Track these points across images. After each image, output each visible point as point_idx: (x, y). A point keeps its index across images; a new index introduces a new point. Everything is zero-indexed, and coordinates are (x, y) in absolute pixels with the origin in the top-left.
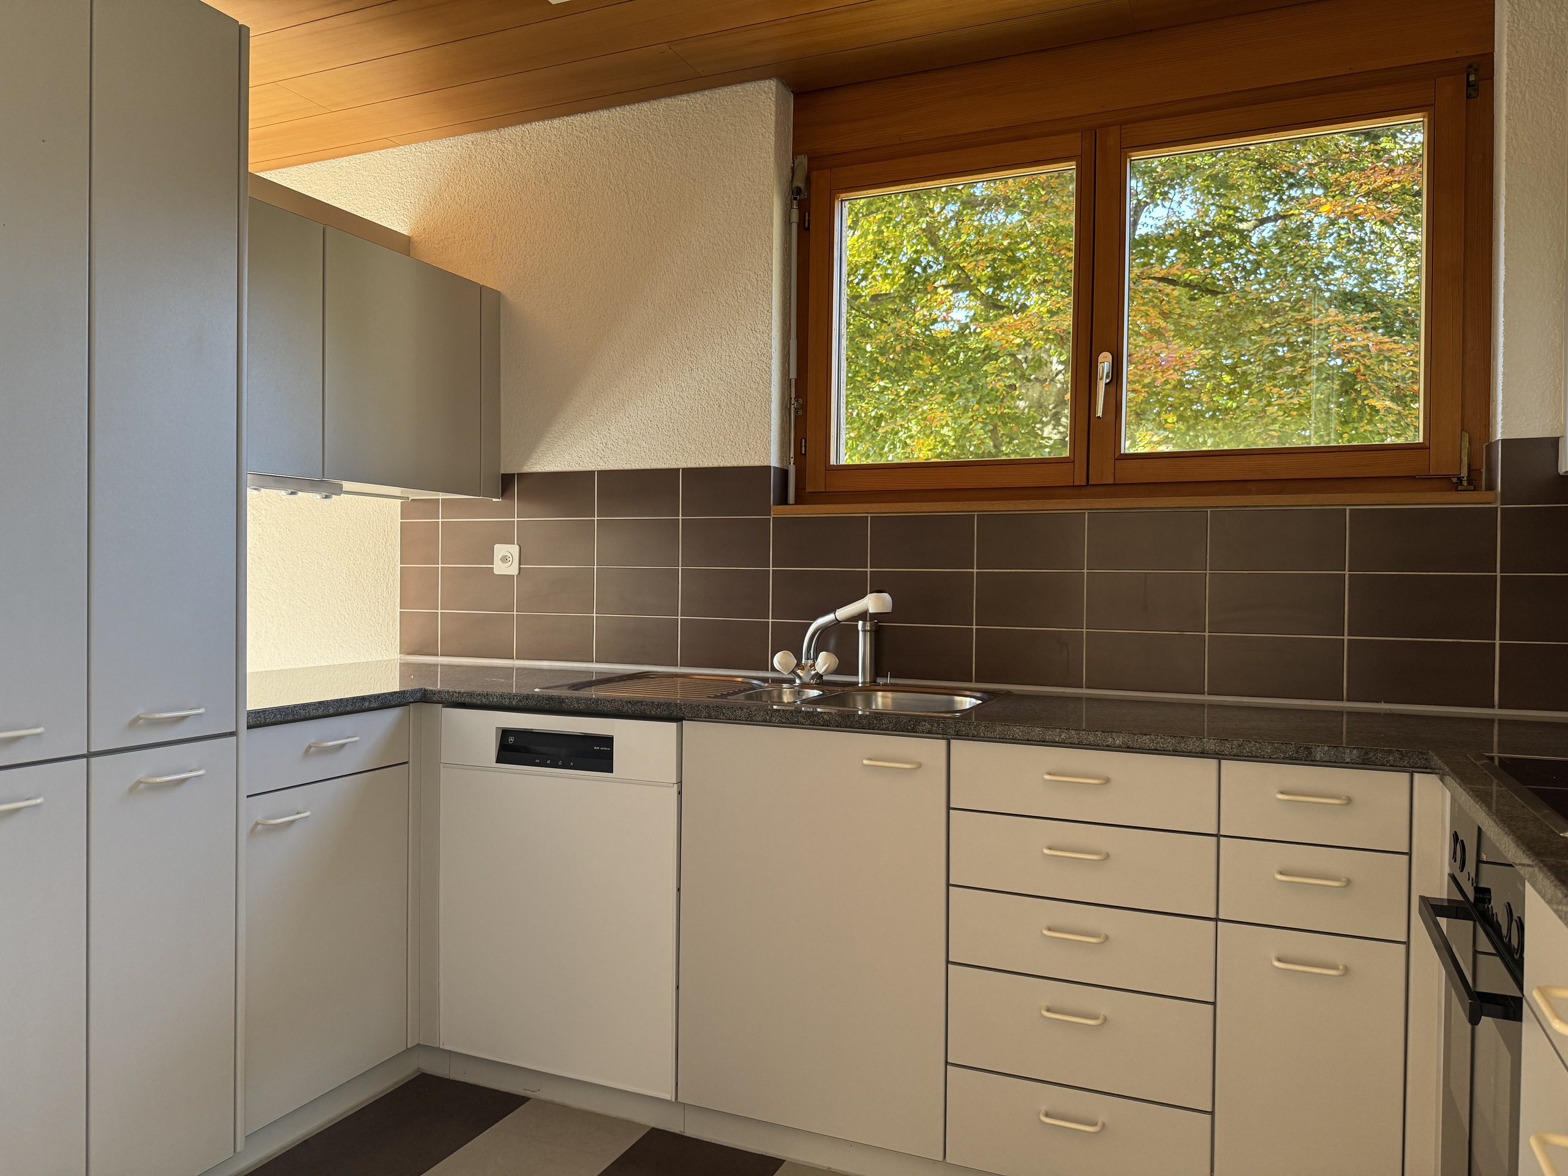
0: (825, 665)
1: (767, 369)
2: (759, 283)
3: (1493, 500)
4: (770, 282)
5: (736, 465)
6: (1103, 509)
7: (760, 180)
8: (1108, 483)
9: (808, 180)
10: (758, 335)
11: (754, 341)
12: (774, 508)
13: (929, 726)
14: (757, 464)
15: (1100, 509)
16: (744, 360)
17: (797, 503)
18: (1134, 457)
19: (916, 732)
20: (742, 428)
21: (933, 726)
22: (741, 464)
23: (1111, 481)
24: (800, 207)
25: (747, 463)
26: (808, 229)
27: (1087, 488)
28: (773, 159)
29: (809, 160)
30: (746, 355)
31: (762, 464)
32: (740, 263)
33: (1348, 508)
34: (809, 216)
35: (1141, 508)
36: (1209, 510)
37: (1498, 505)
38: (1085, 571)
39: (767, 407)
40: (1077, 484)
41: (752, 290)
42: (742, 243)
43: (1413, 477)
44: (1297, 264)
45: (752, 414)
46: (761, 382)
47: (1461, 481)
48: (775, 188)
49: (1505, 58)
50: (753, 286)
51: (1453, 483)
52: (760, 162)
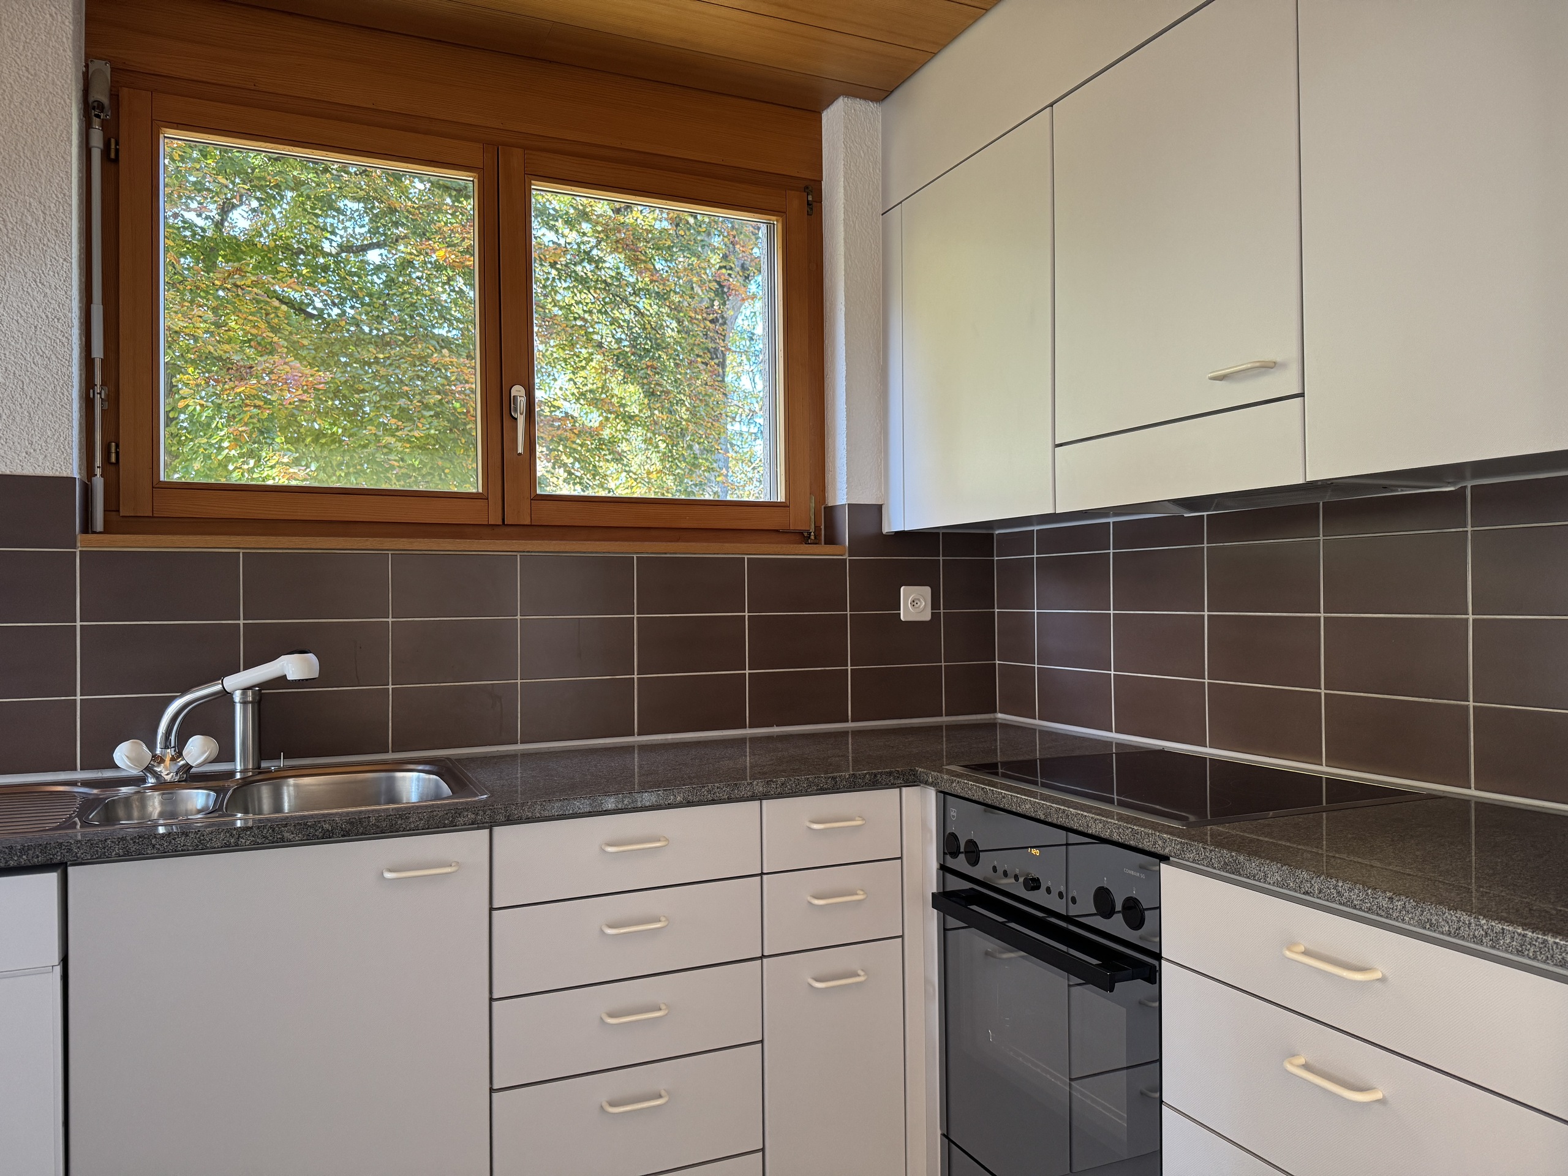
0: (205, 752)
1: (64, 339)
2: (48, 218)
3: (841, 552)
4: (67, 220)
5: (8, 472)
6: (535, 552)
7: (48, 76)
8: (525, 523)
9: (114, 96)
10: (48, 291)
11: (40, 297)
12: (80, 537)
13: (473, 816)
14: (48, 473)
15: (532, 552)
16: (21, 321)
17: (107, 530)
18: (549, 498)
19: (456, 826)
20: (18, 419)
21: (477, 814)
22: (19, 471)
23: (528, 522)
24: (104, 126)
25: (29, 470)
26: (116, 160)
27: (503, 528)
28: (70, 54)
29: (113, 70)
30: (24, 314)
31: (57, 474)
32: (10, 182)
33: (746, 557)
34: (117, 143)
35: (572, 552)
36: (635, 556)
37: (846, 557)
38: (519, 617)
39: (66, 393)
40: (493, 523)
41: (34, 225)
42: (14, 156)
43: (777, 531)
44: (407, 300)
45: (37, 401)
46: (53, 357)
47: (810, 535)
48: (74, 93)
49: (842, 190)
50: (37, 221)
51: (803, 537)
52: (46, 51)
